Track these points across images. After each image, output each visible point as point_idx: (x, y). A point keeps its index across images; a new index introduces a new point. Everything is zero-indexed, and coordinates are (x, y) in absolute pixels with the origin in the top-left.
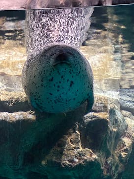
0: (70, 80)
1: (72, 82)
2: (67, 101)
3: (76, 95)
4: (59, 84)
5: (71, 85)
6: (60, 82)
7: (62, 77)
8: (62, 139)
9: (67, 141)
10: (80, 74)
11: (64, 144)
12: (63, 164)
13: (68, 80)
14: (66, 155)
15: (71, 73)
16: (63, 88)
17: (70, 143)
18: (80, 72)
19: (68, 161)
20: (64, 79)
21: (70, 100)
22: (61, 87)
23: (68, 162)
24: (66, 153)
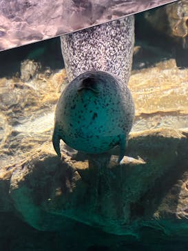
0: (94, 111)
1: (95, 115)
2: (88, 137)
3: (100, 131)
4: (80, 113)
5: (94, 118)
6: (82, 112)
7: (85, 106)
8: (177, 185)
9: (182, 187)
10: (107, 107)
11: (179, 190)
12: (179, 215)
13: (91, 112)
14: (182, 204)
15: (96, 104)
16: (84, 119)
17: (186, 188)
18: (107, 105)
19: (185, 211)
20: (86, 109)
21: (91, 137)
22: (82, 118)
23: (184, 213)
24: (182, 201)
